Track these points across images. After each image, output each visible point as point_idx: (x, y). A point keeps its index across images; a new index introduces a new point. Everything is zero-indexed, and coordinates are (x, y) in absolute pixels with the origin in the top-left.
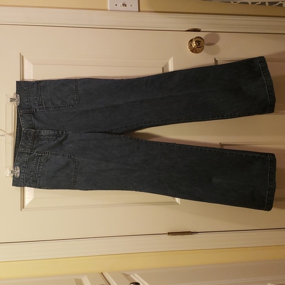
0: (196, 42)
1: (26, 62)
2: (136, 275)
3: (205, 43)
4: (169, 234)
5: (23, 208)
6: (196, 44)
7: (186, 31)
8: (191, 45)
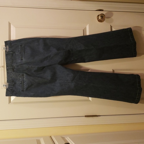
0: (101, 16)
1: (12, 26)
2: (68, 138)
3: (106, 17)
4: (86, 116)
5: (10, 102)
6: (101, 17)
7: (96, 11)
8: (98, 18)
